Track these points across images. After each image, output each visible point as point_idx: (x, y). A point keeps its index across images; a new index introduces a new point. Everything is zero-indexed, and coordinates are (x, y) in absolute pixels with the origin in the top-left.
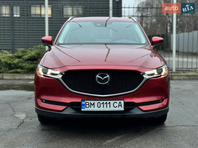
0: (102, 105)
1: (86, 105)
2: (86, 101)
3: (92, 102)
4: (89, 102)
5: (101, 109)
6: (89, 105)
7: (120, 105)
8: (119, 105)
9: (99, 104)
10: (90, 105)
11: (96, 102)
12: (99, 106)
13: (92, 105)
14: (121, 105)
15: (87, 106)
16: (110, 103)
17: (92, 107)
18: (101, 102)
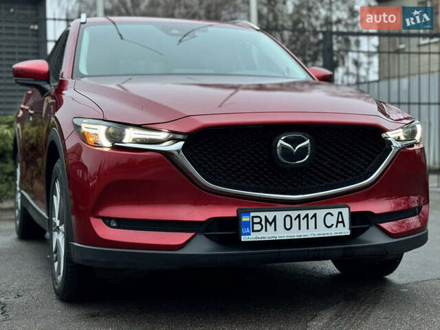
0: (296, 223)
1: (253, 223)
2: (252, 214)
3: (270, 215)
4: (262, 215)
5: (295, 234)
6: (260, 223)
7: (340, 220)
8: (338, 222)
9: (288, 219)
10: (263, 223)
11: (280, 215)
12: (288, 227)
13: (271, 224)
14: (343, 222)
15: (257, 227)
16: (315, 215)
17: (271, 228)
18: (294, 214)
